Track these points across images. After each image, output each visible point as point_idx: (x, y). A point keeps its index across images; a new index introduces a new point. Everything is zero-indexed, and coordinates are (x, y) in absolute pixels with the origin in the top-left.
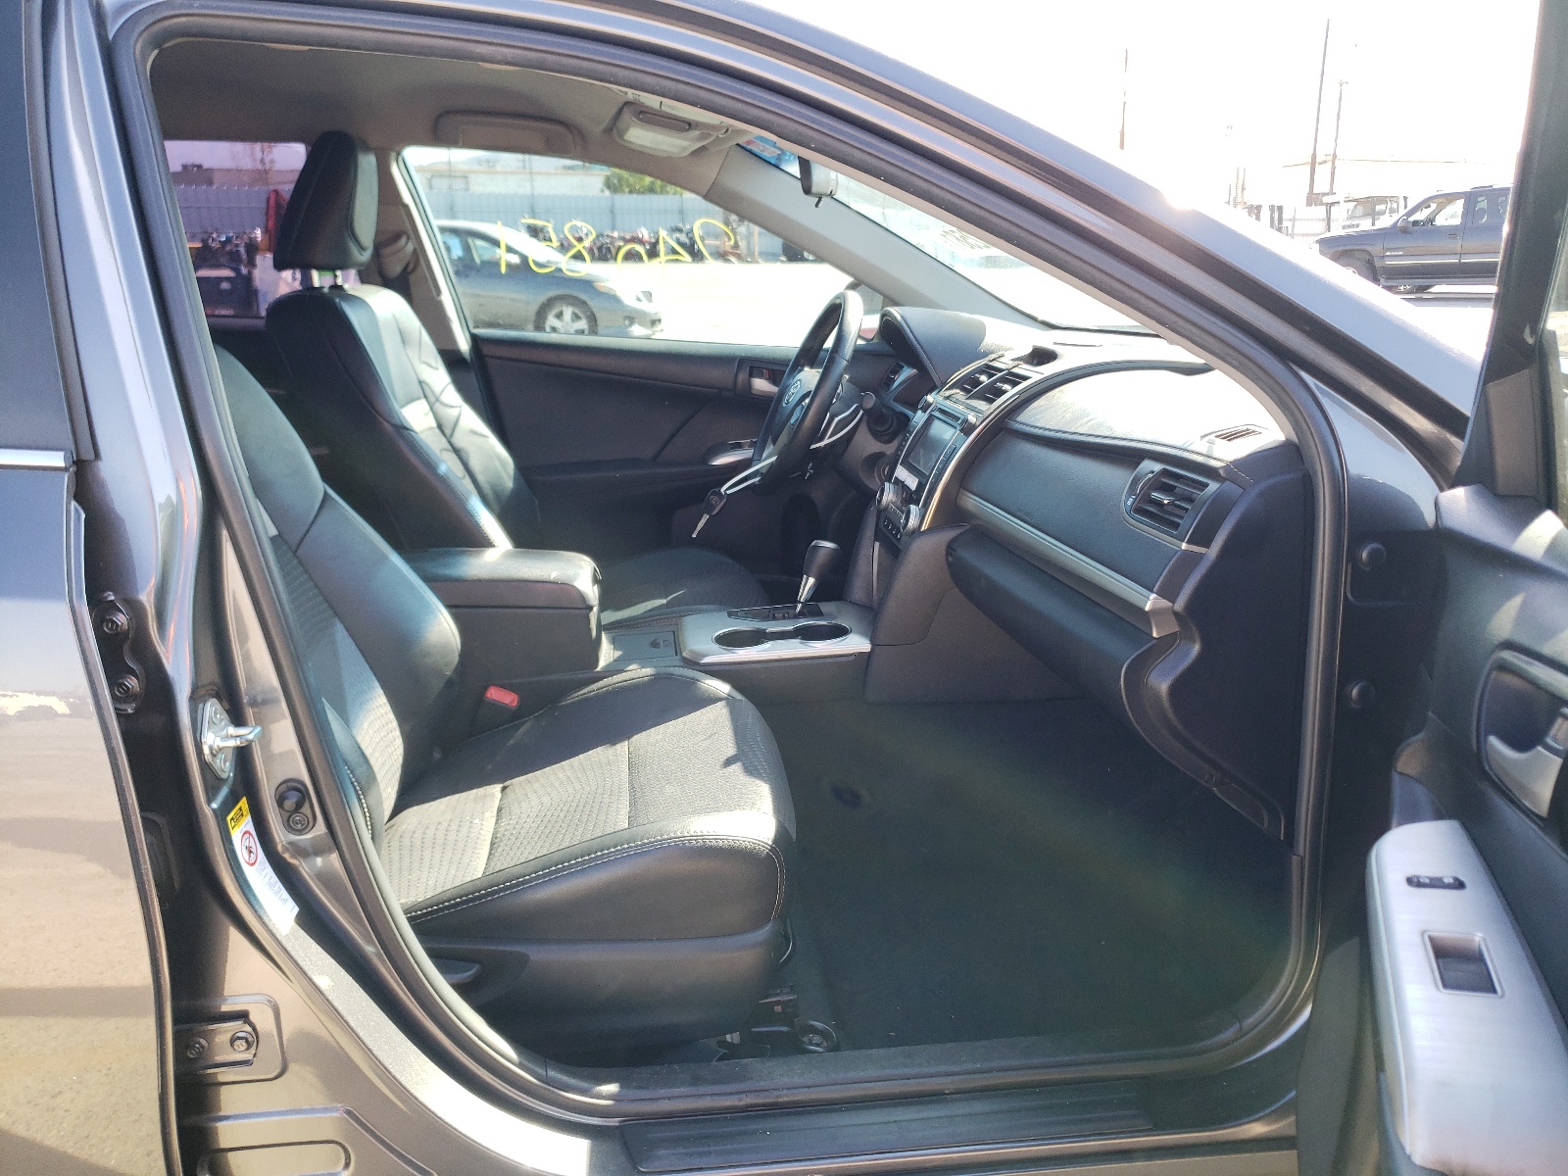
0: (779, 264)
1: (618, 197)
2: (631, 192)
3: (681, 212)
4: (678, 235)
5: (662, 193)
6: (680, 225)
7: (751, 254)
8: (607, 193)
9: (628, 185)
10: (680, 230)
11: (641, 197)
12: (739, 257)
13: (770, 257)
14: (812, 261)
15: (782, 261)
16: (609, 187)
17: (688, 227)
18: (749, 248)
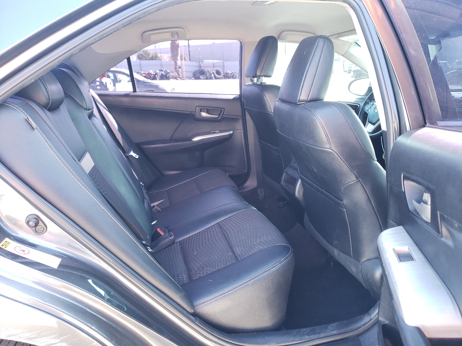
0: (191, 80)
1: (142, 61)
2: (146, 60)
3: (161, 65)
4: (162, 72)
5: (155, 60)
6: (162, 69)
7: (183, 77)
8: (138, 60)
9: (145, 57)
10: (162, 71)
11: (149, 61)
12: (180, 78)
13: (190, 78)
14: (203, 79)
15: (193, 79)
16: (139, 58)
17: (165, 70)
18: (182, 75)
